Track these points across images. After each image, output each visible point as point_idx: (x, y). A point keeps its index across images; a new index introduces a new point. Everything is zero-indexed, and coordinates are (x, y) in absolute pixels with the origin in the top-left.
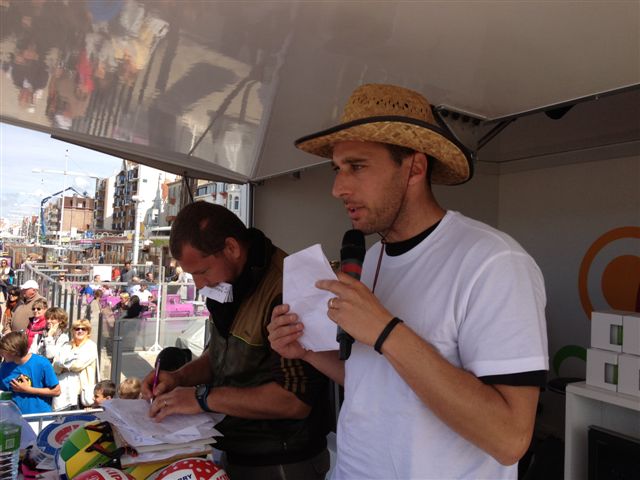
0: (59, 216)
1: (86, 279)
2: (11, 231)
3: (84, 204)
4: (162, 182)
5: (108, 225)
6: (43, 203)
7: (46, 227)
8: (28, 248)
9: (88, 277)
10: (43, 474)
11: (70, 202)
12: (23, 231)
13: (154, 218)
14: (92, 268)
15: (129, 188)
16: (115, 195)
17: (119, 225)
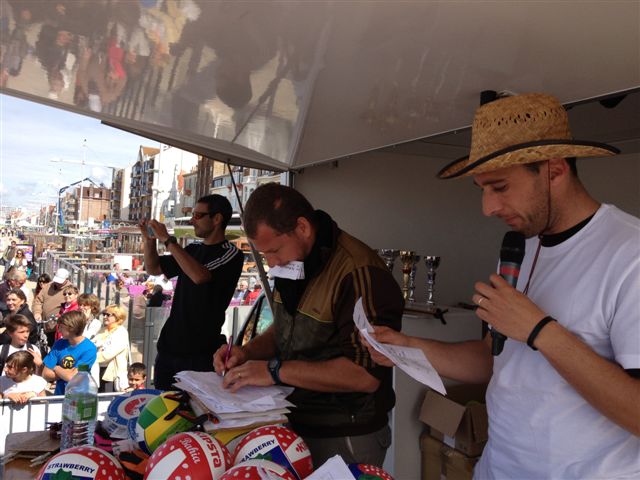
0: (76, 206)
1: (107, 267)
2: (29, 220)
3: (101, 194)
4: (178, 173)
5: (124, 215)
6: (61, 191)
7: (64, 217)
8: (47, 237)
9: (109, 266)
10: (118, 443)
11: (87, 192)
12: (41, 220)
13: (169, 209)
14: (112, 257)
15: (145, 179)
16: (132, 185)
17: (135, 216)
